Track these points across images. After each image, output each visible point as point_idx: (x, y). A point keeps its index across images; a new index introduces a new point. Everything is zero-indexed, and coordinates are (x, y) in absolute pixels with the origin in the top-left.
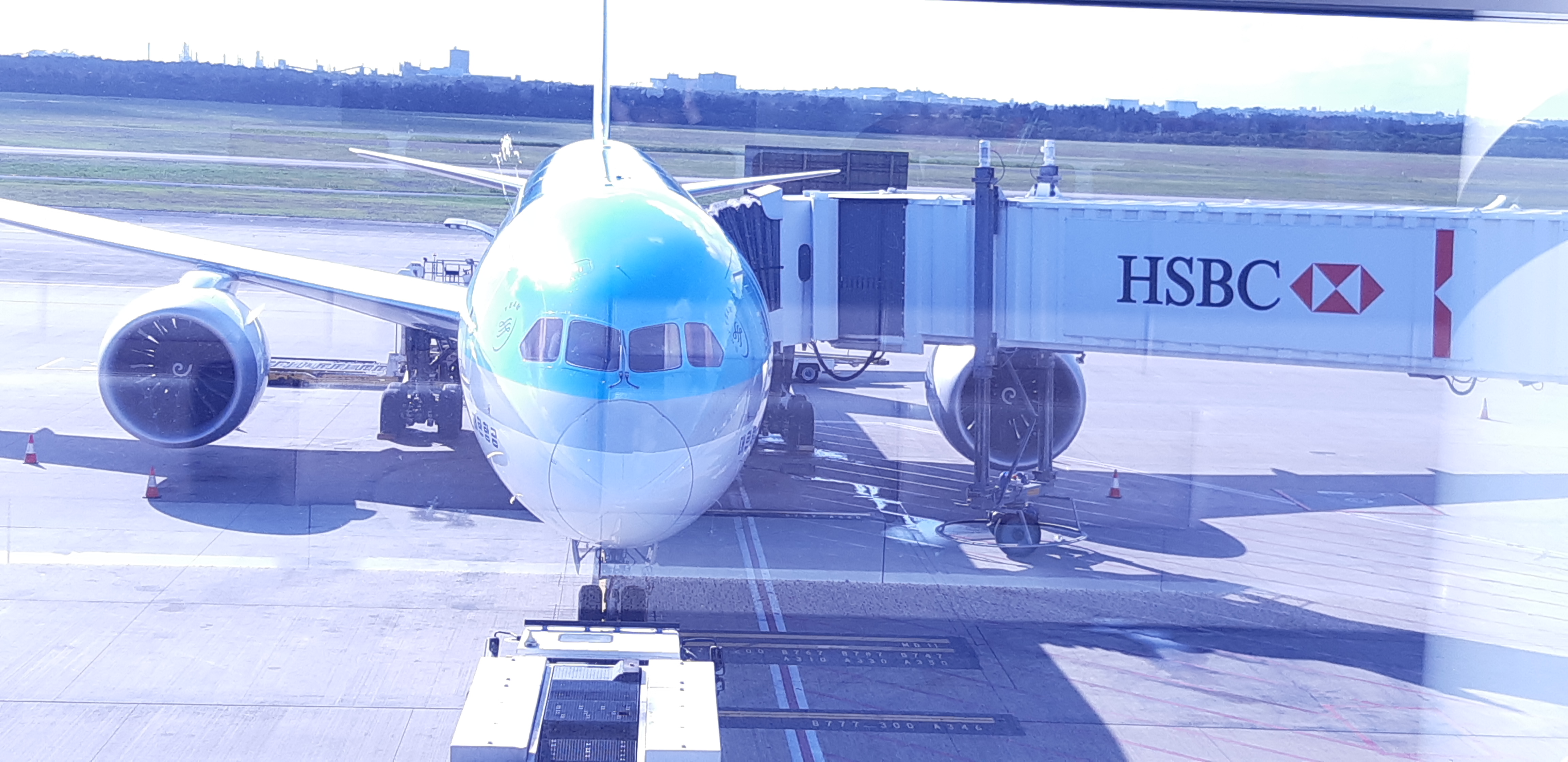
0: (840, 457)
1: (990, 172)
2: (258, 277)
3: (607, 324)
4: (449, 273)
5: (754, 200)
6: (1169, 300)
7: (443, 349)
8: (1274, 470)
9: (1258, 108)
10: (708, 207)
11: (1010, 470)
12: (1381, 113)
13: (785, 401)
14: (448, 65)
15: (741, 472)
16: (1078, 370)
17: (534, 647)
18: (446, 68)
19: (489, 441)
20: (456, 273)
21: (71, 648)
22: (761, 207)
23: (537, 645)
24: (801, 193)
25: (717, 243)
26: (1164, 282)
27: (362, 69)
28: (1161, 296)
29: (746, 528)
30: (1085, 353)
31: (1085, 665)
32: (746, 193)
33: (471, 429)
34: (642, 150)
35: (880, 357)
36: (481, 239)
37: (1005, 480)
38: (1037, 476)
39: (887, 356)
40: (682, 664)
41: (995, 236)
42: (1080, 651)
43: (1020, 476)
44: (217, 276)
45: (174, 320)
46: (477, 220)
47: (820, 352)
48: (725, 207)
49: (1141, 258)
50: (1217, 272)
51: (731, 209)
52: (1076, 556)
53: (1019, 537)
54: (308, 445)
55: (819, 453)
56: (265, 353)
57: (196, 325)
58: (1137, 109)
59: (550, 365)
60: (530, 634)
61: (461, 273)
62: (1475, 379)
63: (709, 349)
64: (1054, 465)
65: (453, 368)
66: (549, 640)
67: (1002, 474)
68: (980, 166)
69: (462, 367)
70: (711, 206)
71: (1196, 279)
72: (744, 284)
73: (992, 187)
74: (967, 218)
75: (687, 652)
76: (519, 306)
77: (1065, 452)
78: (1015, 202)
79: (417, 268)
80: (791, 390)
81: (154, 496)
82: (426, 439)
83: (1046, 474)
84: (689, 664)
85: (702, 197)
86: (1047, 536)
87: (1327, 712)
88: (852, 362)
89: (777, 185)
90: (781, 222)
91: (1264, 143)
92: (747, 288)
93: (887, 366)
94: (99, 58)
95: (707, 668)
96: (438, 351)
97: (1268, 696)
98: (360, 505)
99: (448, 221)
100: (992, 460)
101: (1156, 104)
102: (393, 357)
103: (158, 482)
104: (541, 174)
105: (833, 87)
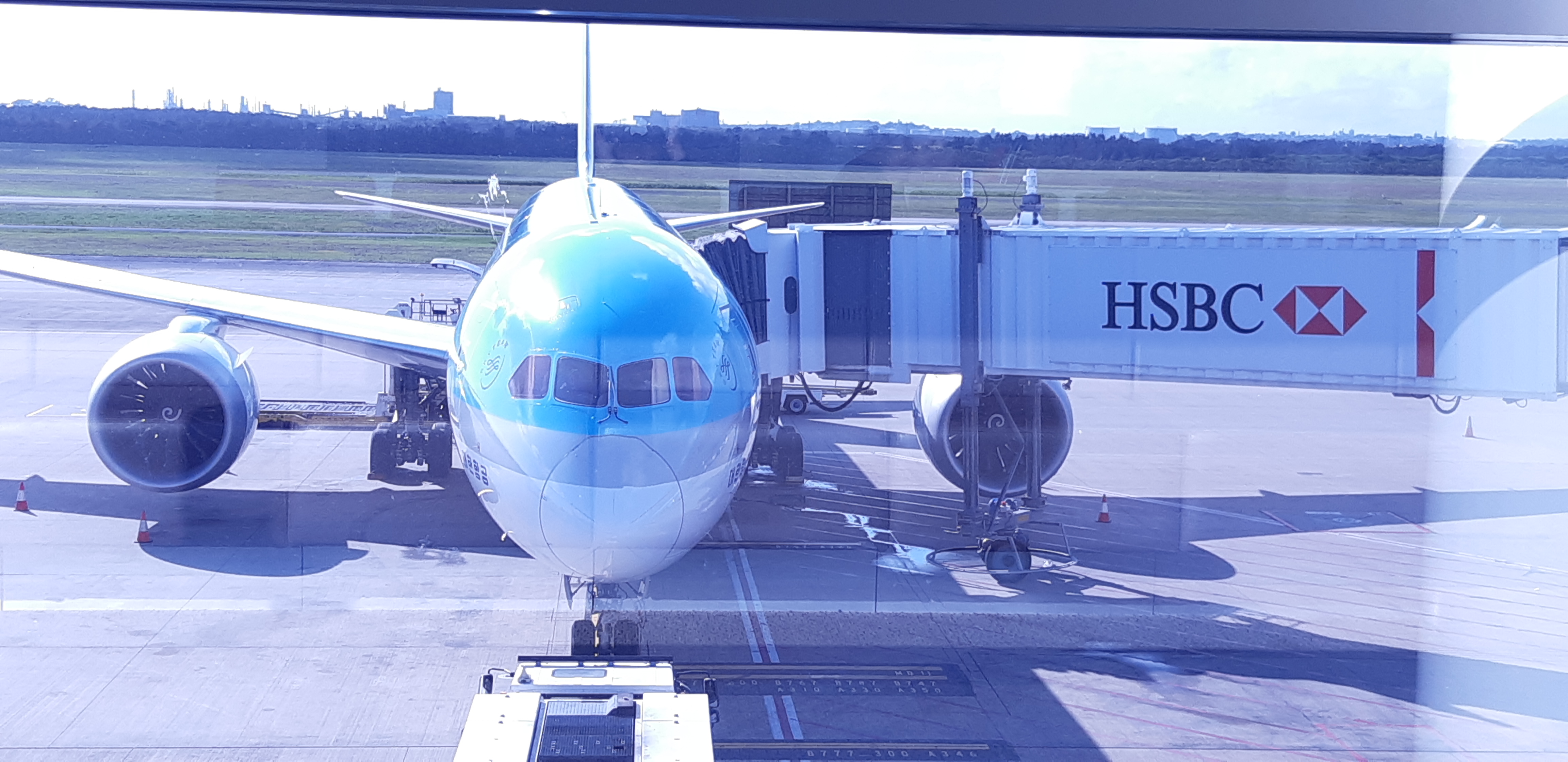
0: (829, 486)
1: (973, 201)
2: (246, 320)
3: (595, 360)
4: (437, 313)
5: (739, 234)
6: (1154, 325)
7: (432, 388)
8: (1262, 492)
9: (1237, 134)
10: (694, 242)
11: (1000, 497)
12: (1359, 136)
13: (773, 432)
14: (432, 106)
15: (731, 503)
16: (1065, 397)
17: (528, 683)
18: (429, 109)
19: (479, 478)
20: (443, 313)
21: (66, 693)
22: (746, 241)
23: (531, 682)
24: (786, 226)
25: (702, 277)
26: (1148, 307)
27: (346, 112)
28: (1146, 321)
29: (737, 561)
30: (1071, 379)
31: (1078, 688)
32: (731, 227)
33: (462, 467)
34: (627, 187)
35: (868, 387)
36: (467, 279)
37: (995, 507)
38: (1026, 503)
39: (874, 386)
40: (676, 697)
41: (979, 265)
42: (1073, 676)
43: (1009, 502)
44: (204, 321)
45: (163, 365)
46: (463, 260)
47: (808, 383)
48: (710, 241)
49: (1125, 284)
50: (1201, 297)
51: (715, 243)
52: (1067, 581)
53: (1009, 563)
54: (298, 487)
55: (809, 483)
56: (254, 396)
57: (186, 370)
58: (1118, 137)
59: (538, 402)
60: (524, 671)
61: (449, 313)
62: (1459, 398)
63: (697, 383)
64: (1043, 491)
65: (442, 407)
66: (542, 676)
67: (991, 501)
68: (963, 196)
69: (451, 405)
70: (697, 241)
71: (1180, 304)
72: (731, 317)
73: (975, 216)
74: (952, 248)
75: (681, 684)
76: (506, 345)
77: (1054, 477)
78: (999, 231)
79: (404, 308)
80: (780, 422)
81: (146, 540)
82: (416, 478)
83: (1035, 500)
84: (683, 696)
85: (687, 233)
86: (1038, 562)
87: (1319, 731)
88: (840, 392)
89: (761, 219)
90: (766, 255)
91: (1245, 169)
92: (734, 321)
93: (875, 396)
94: (85, 107)
95: (702, 700)
96: (427, 390)
97: (1261, 717)
98: (352, 545)
99: (435, 261)
100: (980, 486)
101: (1137, 132)
102: (382, 398)
103: (149, 527)
104: (527, 213)
105: (816, 121)
